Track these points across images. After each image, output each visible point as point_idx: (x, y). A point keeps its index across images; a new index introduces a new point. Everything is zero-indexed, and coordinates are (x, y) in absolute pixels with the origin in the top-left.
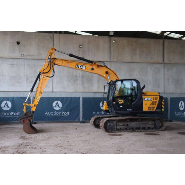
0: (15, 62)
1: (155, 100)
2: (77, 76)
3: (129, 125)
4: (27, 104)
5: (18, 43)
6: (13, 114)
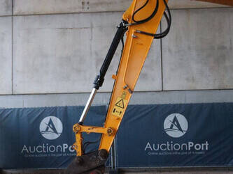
0: (71, 21)
2: (223, 48)
4: (85, 129)
6: (67, 150)
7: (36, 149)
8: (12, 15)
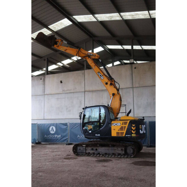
1: (124, 126)
3: (98, 150)
5: (61, 82)
6: (56, 137)
7: (48, 136)
8: (44, 95)
